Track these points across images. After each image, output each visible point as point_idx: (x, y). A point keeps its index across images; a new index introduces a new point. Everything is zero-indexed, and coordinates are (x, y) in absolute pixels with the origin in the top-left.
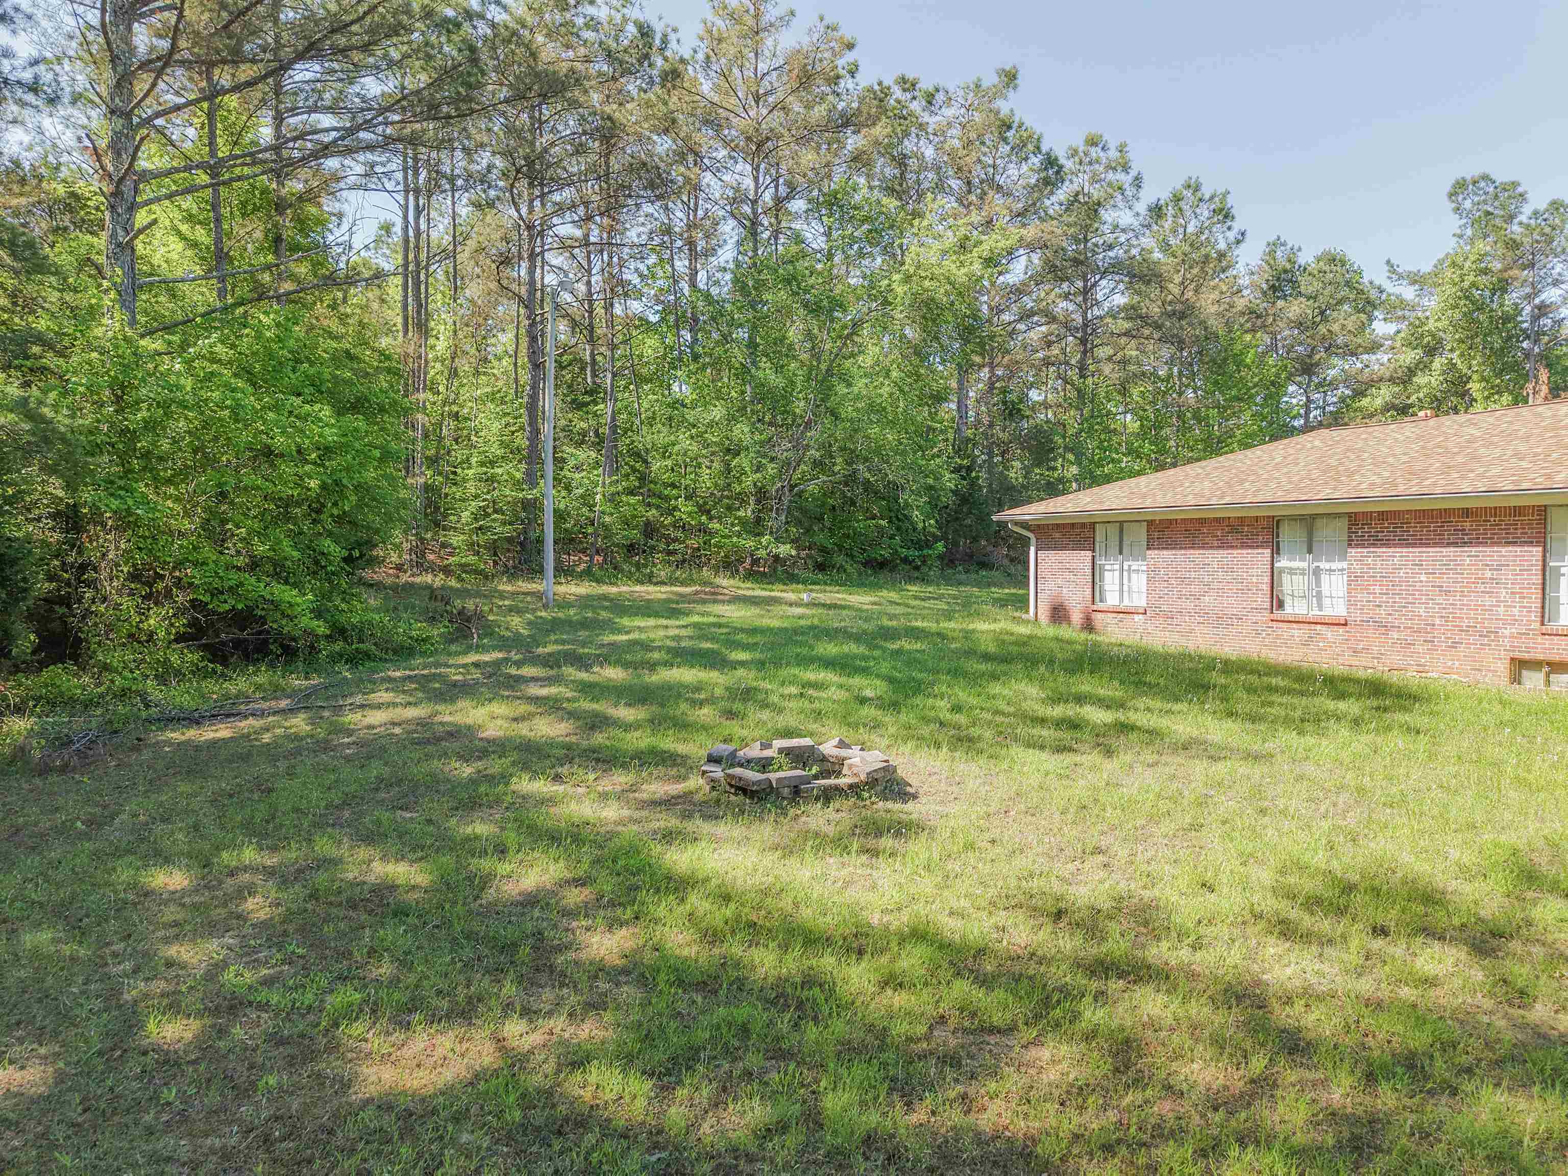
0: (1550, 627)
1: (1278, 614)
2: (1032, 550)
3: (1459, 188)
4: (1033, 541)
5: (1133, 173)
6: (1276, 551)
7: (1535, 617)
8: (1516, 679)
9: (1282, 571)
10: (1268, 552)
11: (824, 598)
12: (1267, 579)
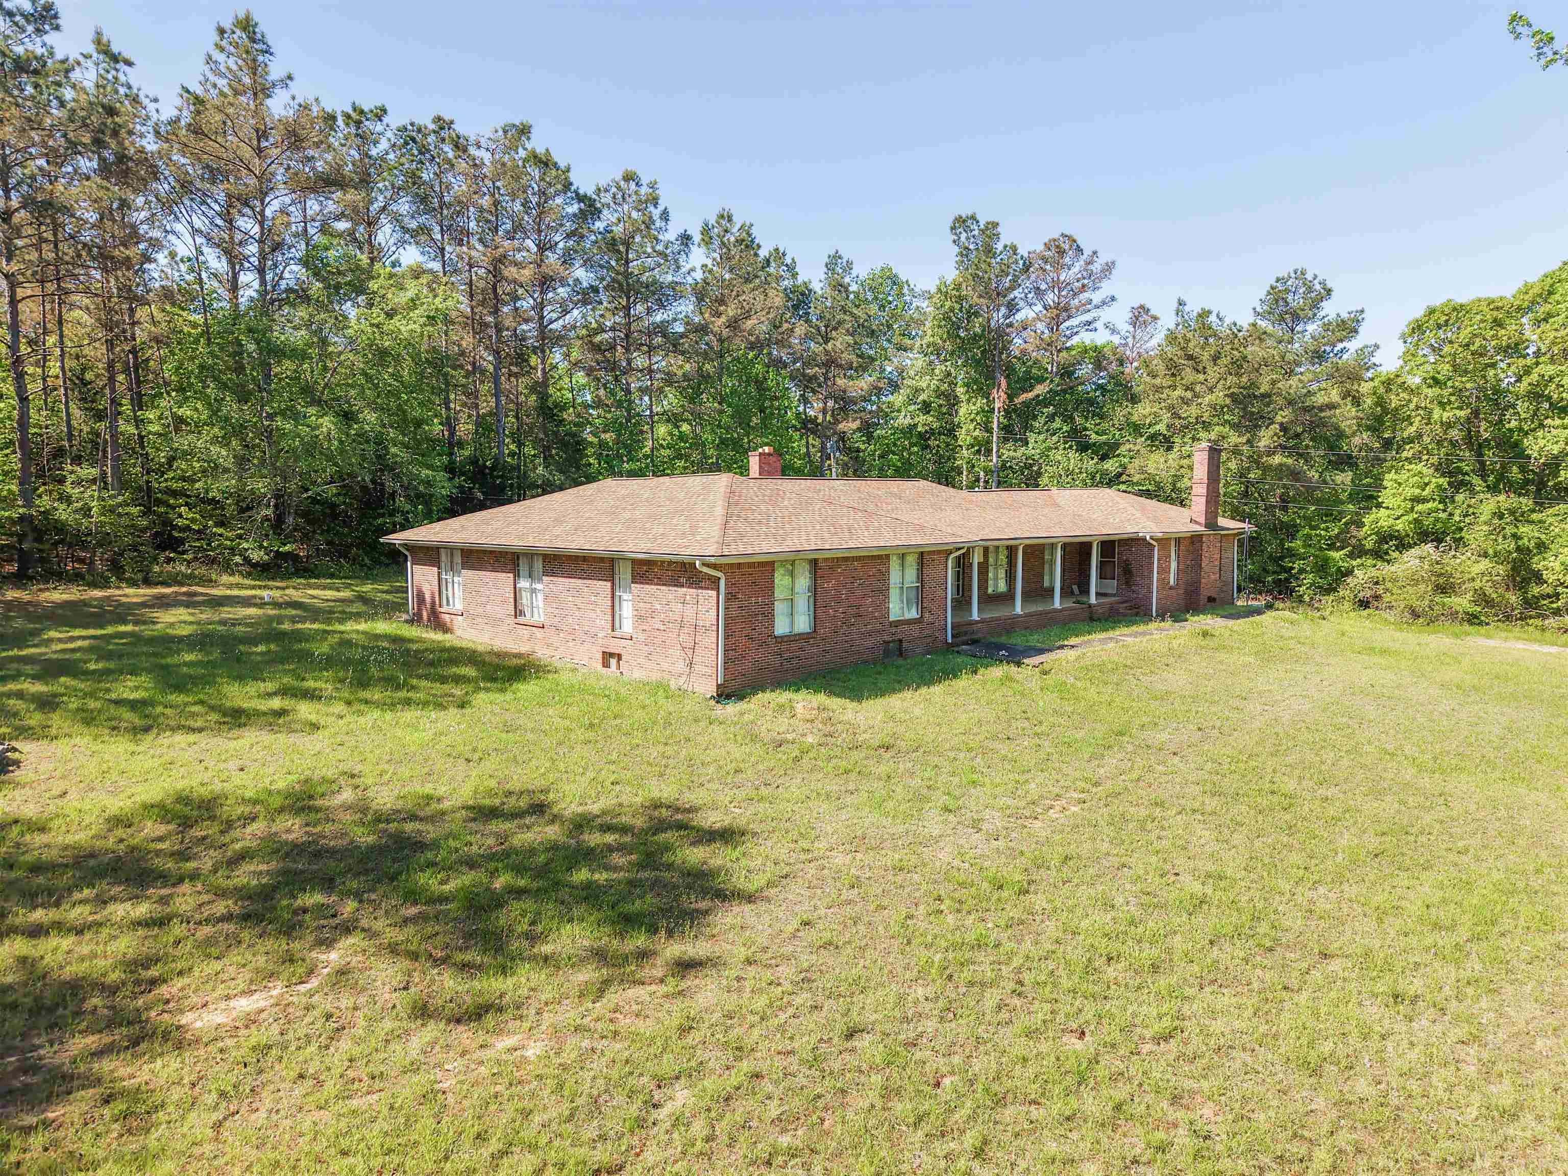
0: (616, 633)
1: (521, 619)
2: (409, 564)
3: (961, 223)
4: (409, 558)
5: (661, 208)
6: (517, 576)
7: (609, 626)
8: (606, 665)
9: (520, 589)
10: (511, 575)
11: (294, 594)
12: (512, 595)
